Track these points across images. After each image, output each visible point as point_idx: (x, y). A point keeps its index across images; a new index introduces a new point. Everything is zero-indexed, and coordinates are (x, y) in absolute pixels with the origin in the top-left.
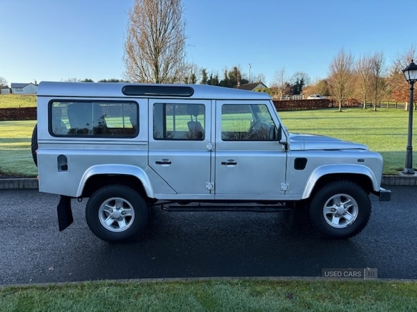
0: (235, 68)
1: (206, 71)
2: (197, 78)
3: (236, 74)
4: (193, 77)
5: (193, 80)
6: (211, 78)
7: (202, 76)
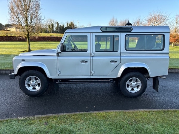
0: (72, 22)
1: (58, 23)
2: (54, 25)
3: (72, 25)
4: (53, 25)
5: (52, 26)
6: (61, 25)
7: (57, 25)
